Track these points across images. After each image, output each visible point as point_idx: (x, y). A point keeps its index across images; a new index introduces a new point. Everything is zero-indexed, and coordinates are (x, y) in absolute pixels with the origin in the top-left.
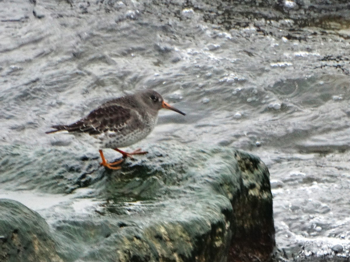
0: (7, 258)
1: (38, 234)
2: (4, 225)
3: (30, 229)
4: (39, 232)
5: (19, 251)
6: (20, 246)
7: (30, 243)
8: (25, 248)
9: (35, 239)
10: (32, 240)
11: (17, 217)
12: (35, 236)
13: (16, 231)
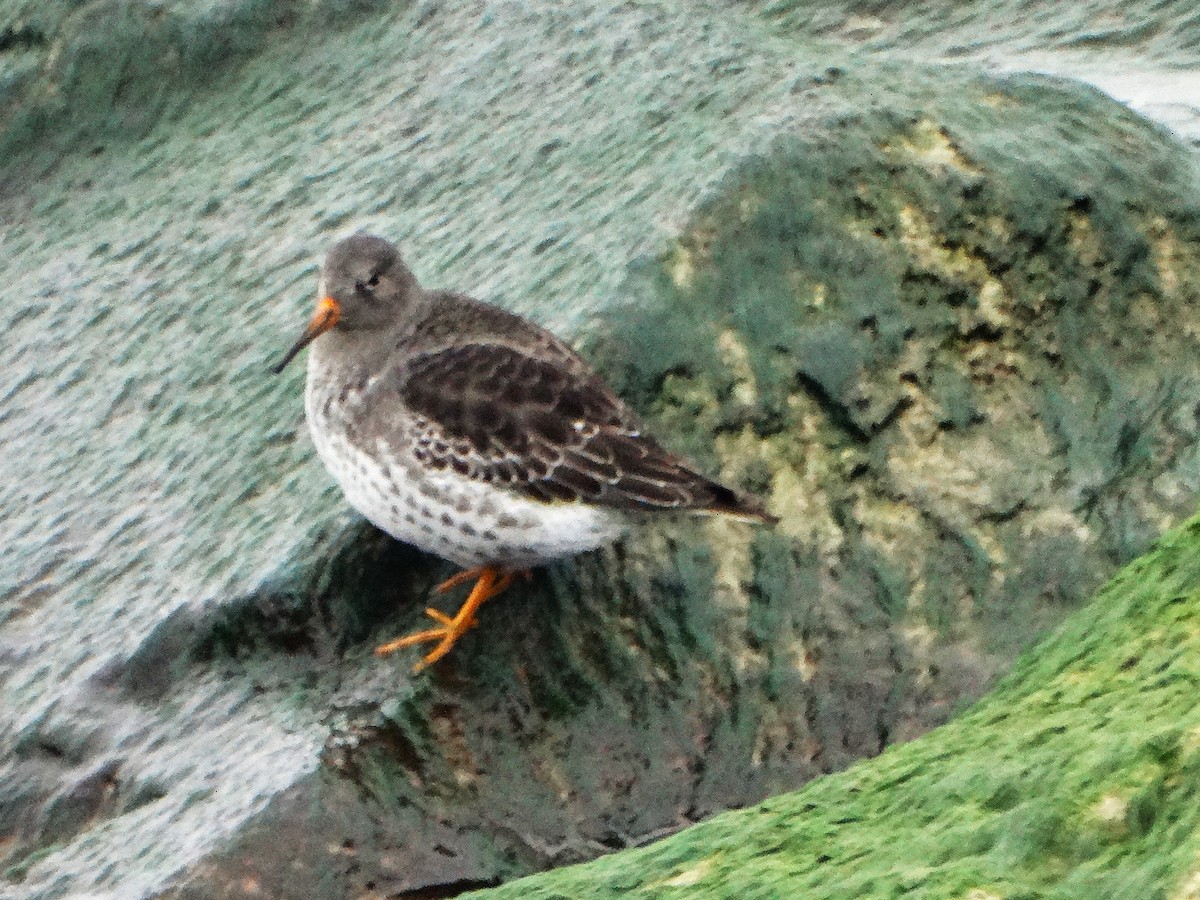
0: (1048, 315)
1: (1170, 216)
2: (1033, 184)
3: (1138, 197)
4: (1176, 206)
5: (1095, 287)
6: (1099, 265)
7: (1140, 252)
8: (1123, 274)
9: (1160, 235)
10: (1148, 241)
11: (1085, 148)
12: (1160, 222)
13: (1083, 205)
